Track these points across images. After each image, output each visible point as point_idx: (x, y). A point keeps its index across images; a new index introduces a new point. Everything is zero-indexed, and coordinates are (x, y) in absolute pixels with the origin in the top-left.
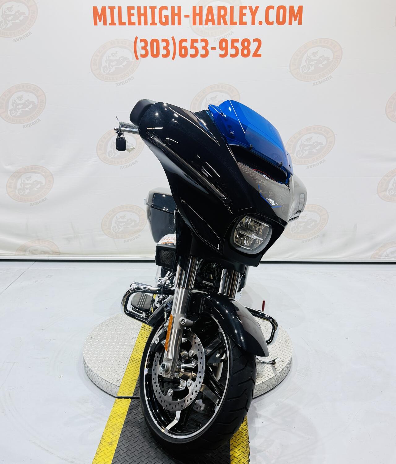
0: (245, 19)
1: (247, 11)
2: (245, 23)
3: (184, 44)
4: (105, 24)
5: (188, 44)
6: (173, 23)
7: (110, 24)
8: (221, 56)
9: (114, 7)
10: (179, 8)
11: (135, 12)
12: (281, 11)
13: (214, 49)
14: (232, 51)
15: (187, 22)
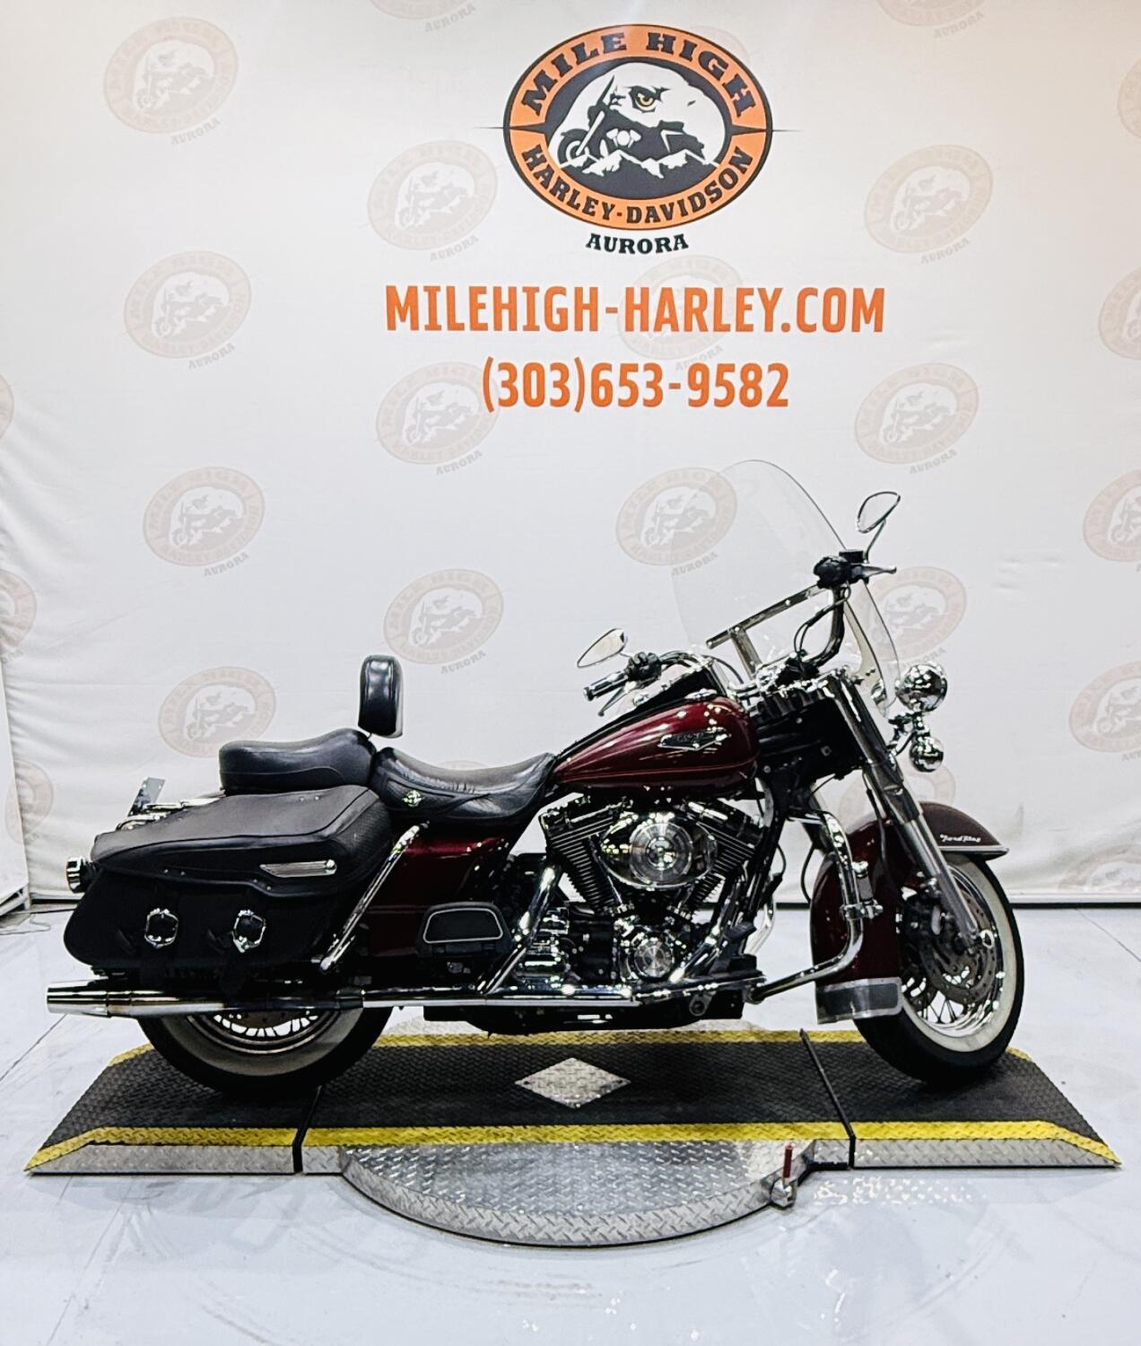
0: (748, 318)
1: (754, 300)
2: (749, 328)
3: (604, 375)
4: (415, 326)
5: (613, 376)
6: (579, 327)
7: (427, 328)
8: (693, 403)
9: (438, 289)
10: (594, 291)
11: (487, 299)
12: (835, 300)
13: (675, 386)
14: (721, 393)
15: (610, 324)
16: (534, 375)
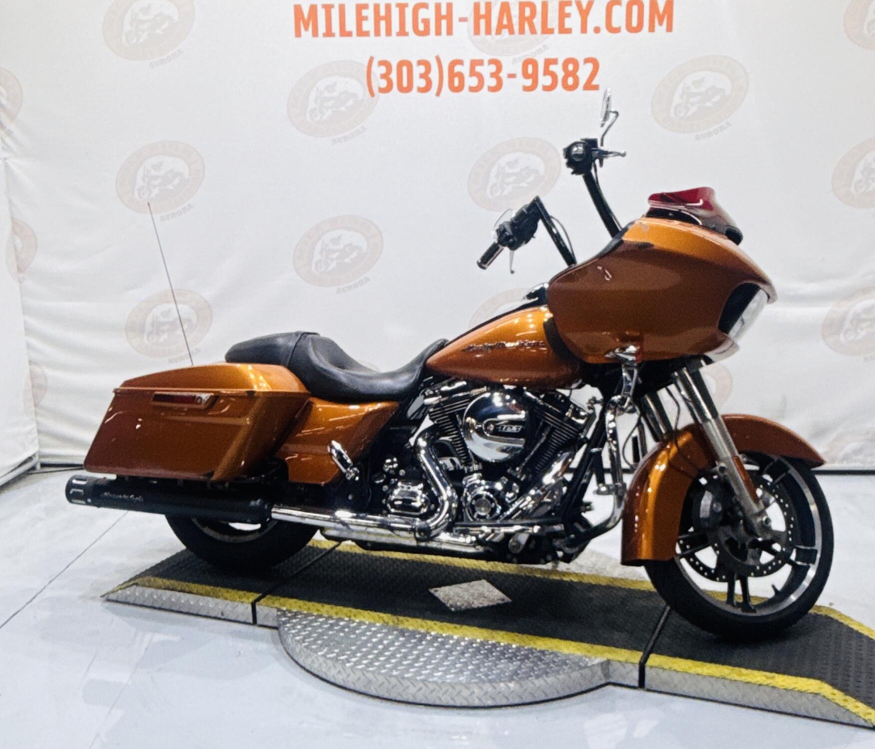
0: (568, 23)
2: (569, 31)
3: (458, 69)
4: (315, 34)
5: (465, 69)
6: (438, 33)
7: (325, 35)
8: (526, 89)
9: (331, 6)
10: (450, 6)
11: (369, 13)
12: (635, 8)
13: (512, 76)
14: (546, 80)
15: (462, 30)
16: (405, 69)
